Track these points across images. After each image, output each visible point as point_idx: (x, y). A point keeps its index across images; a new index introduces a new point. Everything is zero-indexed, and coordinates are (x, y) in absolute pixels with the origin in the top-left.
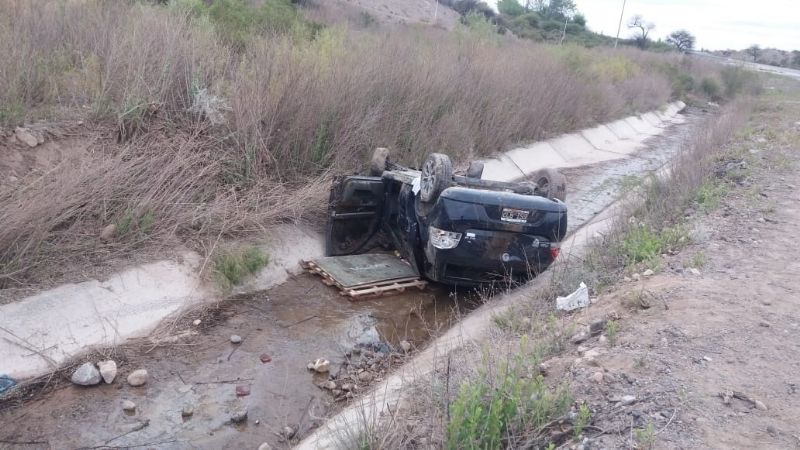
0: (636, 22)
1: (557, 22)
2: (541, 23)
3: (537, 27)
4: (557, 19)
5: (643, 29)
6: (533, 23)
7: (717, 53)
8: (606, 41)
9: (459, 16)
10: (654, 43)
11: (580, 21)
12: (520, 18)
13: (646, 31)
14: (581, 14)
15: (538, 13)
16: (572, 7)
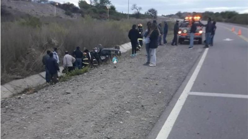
0: (134, 7)
1: (104, 10)
2: (98, 11)
3: (97, 13)
4: (104, 9)
5: (137, 10)
6: (95, 11)
7: (167, 16)
8: (125, 16)
9: (65, 11)
10: (143, 15)
11: (113, 8)
12: (89, 10)
13: (138, 10)
14: (113, 5)
15: (96, 7)
16: (109, 3)
